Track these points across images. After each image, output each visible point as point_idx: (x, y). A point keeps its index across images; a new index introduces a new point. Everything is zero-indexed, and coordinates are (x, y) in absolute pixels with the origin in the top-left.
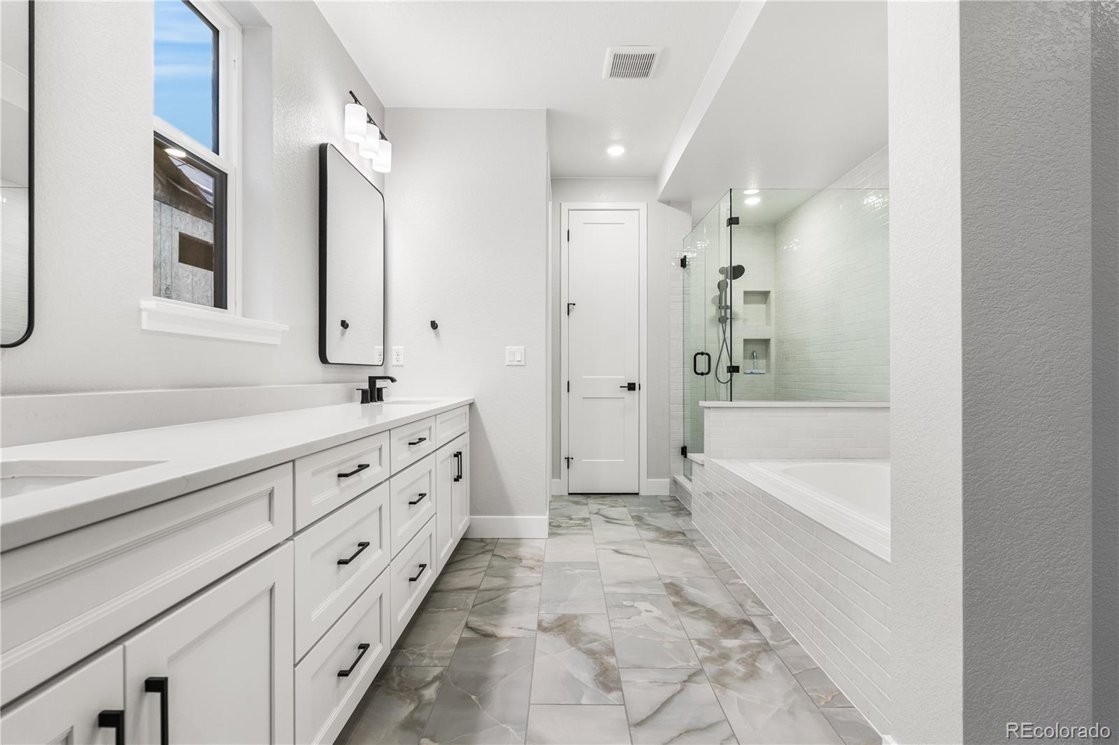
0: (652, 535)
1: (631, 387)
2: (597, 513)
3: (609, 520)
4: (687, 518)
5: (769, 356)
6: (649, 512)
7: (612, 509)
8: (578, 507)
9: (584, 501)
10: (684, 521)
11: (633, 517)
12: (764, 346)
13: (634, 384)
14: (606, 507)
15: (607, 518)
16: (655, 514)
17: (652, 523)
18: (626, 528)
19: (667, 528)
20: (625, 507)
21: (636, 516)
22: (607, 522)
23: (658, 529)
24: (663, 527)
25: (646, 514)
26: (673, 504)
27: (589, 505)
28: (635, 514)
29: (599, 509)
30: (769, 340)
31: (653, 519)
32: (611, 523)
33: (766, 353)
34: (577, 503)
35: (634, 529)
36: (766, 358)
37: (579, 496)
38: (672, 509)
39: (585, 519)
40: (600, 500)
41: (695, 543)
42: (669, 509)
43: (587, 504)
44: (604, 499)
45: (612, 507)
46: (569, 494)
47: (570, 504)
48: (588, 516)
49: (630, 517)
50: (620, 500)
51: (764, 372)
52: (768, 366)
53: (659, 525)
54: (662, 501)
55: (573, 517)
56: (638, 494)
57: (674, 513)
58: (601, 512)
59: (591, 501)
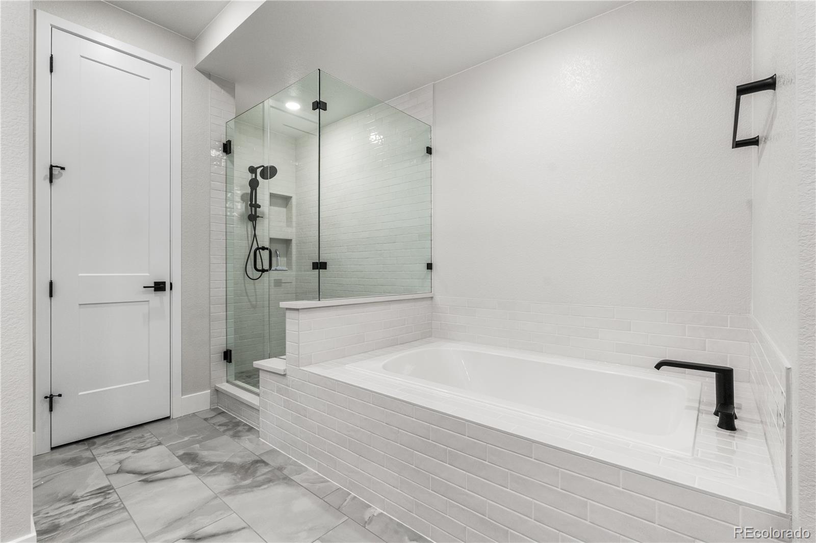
0: (223, 481)
1: (159, 287)
2: (118, 472)
3: (147, 477)
4: (251, 436)
5: (291, 254)
6: (199, 442)
7: (143, 453)
8: (80, 469)
9: (88, 454)
10: (251, 441)
11: (181, 458)
12: (285, 245)
13: (164, 283)
14: (129, 454)
15: (140, 473)
16: (210, 443)
17: (214, 459)
18: (181, 483)
19: (237, 460)
20: (160, 444)
21: (184, 454)
22: (146, 481)
23: (228, 467)
24: (232, 460)
25: (198, 445)
26: (221, 419)
27: (99, 459)
28: (181, 452)
29: (120, 462)
30: (291, 240)
31: (212, 452)
32: (151, 481)
33: (287, 251)
34: (74, 462)
35: (192, 481)
36: (286, 257)
37: (74, 446)
38: (225, 428)
39: (104, 491)
40: (114, 445)
41: (285, 472)
42: (222, 429)
43: (93, 459)
44: (121, 440)
45: (140, 450)
46: (52, 449)
47: (62, 468)
48: (106, 483)
49: (177, 460)
50: (147, 435)
51: (285, 268)
52: (289, 264)
53: (225, 459)
54: (206, 419)
55: (79, 493)
56: (168, 418)
57: (231, 433)
58: (130, 465)
59: (98, 450)
